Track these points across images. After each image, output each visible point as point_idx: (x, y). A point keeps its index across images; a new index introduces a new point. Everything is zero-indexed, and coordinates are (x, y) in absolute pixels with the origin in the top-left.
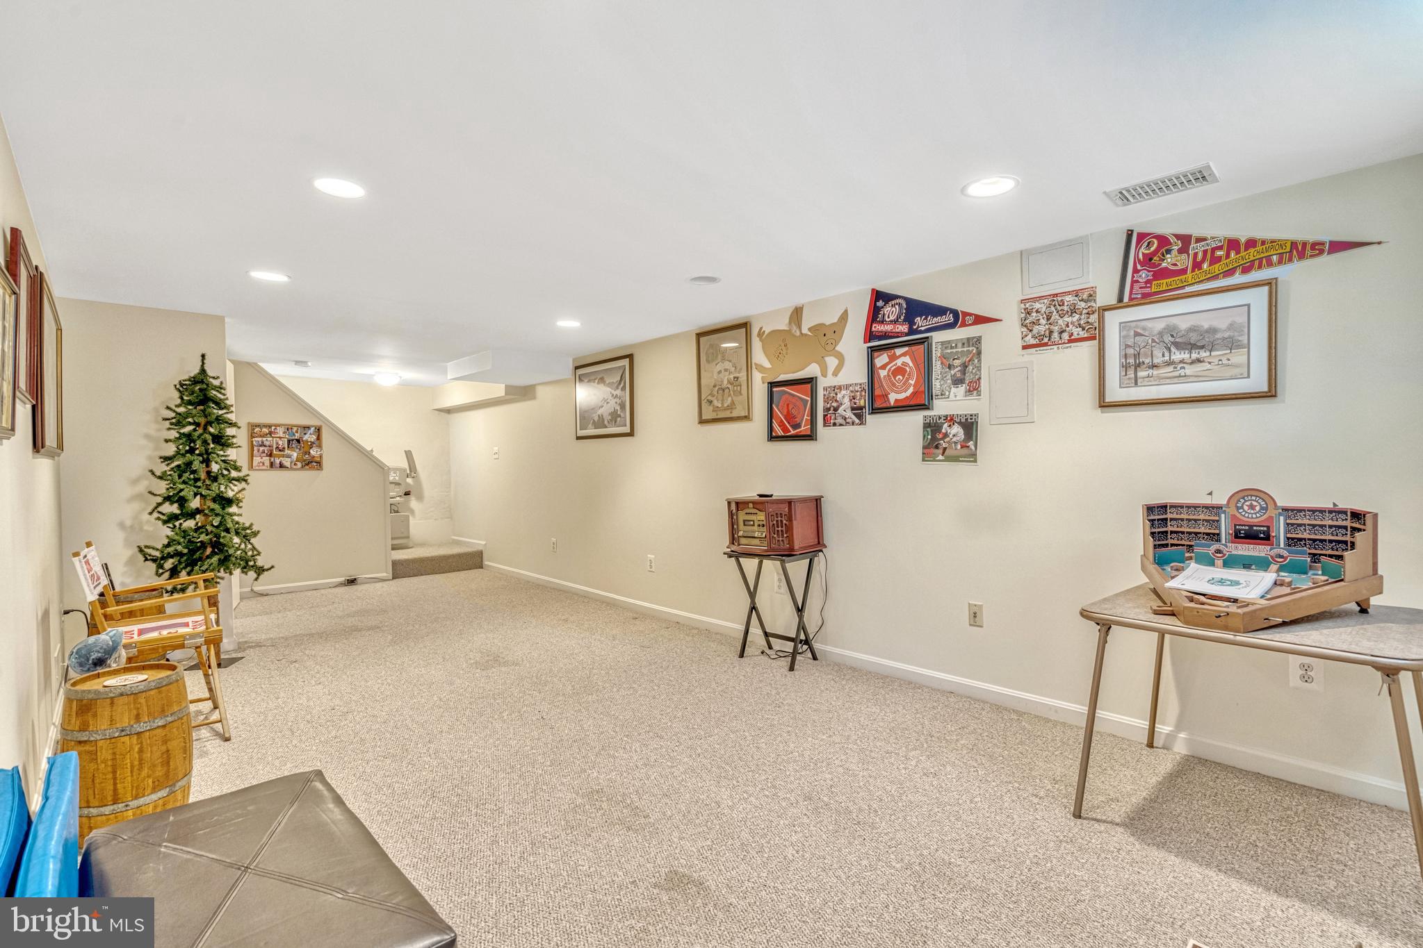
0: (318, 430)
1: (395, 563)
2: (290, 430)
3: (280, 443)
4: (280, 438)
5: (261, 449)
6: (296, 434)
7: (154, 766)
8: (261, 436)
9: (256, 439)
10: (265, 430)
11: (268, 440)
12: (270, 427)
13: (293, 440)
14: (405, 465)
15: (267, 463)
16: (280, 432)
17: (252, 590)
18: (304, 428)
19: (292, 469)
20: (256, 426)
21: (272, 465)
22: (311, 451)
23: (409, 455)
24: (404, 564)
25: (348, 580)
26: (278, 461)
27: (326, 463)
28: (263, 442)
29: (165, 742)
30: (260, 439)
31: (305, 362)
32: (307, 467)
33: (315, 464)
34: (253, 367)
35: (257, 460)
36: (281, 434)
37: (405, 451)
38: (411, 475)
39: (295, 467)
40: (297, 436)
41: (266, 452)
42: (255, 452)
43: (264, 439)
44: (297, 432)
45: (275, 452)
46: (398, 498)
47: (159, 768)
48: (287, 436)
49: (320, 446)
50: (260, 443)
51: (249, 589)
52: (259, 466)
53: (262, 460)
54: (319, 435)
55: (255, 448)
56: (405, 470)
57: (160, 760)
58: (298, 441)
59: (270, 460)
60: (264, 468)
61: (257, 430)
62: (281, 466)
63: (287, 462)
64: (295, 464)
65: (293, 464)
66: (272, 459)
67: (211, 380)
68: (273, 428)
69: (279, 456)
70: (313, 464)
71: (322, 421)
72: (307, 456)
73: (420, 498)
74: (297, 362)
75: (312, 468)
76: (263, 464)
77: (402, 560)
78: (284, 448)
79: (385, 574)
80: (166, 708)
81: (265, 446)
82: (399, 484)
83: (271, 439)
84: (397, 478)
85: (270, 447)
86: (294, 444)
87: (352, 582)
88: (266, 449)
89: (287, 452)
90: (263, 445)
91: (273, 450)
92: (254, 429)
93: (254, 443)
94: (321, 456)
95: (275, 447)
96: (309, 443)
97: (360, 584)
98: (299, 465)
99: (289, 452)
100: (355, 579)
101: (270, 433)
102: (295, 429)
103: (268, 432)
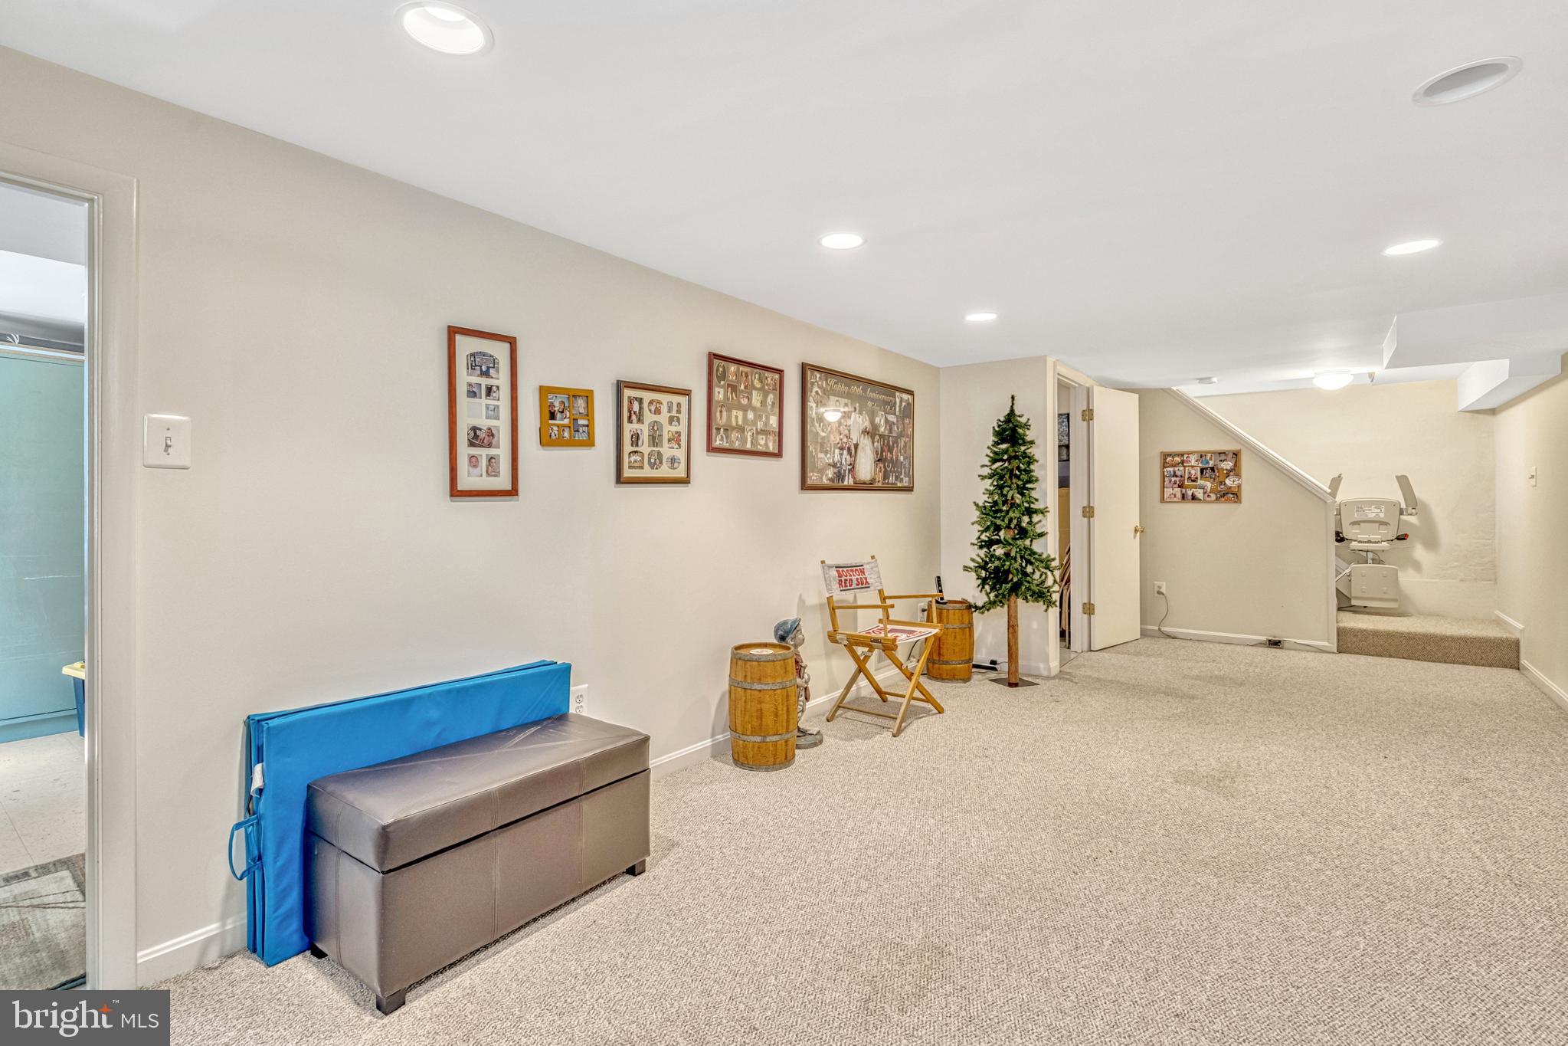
0: (1236, 454)
1: (1341, 633)
2: (1204, 457)
3: (1193, 472)
4: (1193, 467)
5: (1173, 479)
6: (1210, 462)
7: (752, 716)
8: (1173, 466)
9: (1168, 469)
10: (1178, 459)
11: (1179, 470)
12: (1182, 455)
13: (1207, 468)
14: (1398, 497)
15: (1179, 495)
16: (1193, 459)
17: (1159, 629)
18: (1220, 453)
19: (1205, 501)
20: (1168, 455)
21: (1183, 497)
22: (1227, 482)
23: (1403, 482)
24: (1359, 635)
25: (1270, 641)
26: (1190, 493)
27: (1245, 494)
28: (1175, 473)
29: (760, 702)
30: (1171, 469)
31: (1209, 378)
32: (1223, 499)
33: (1232, 496)
34: (1168, 393)
35: (1168, 491)
36: (1193, 463)
37: (1397, 477)
38: (1407, 512)
39: (1208, 499)
40: (1211, 464)
41: (1178, 483)
42: (1167, 483)
43: (1176, 469)
44: (1211, 459)
45: (1186, 483)
46: (1385, 544)
47: (755, 720)
48: (1200, 465)
49: (1238, 475)
50: (1172, 473)
51: (1156, 628)
52: (1171, 498)
53: (1173, 492)
54: (1236, 462)
55: (1167, 479)
56: (1396, 504)
57: (755, 714)
58: (1212, 469)
59: (1181, 491)
60: (1175, 500)
61: (1169, 459)
62: (1194, 498)
63: (1199, 494)
64: (1208, 496)
65: (1206, 495)
66: (1184, 491)
67: (1018, 419)
68: (1186, 456)
69: (1191, 487)
70: (1231, 495)
71: (1240, 443)
72: (1222, 487)
73: (1432, 542)
74: (1201, 380)
75: (1229, 501)
76: (1175, 496)
77: (1355, 630)
78: (1197, 478)
79: (1326, 644)
80: (762, 678)
81: (1177, 476)
82: (1386, 524)
83: (1183, 468)
84: (1382, 515)
85: (1181, 477)
86: (1208, 473)
87: (1275, 644)
88: (1177, 479)
89: (1200, 482)
90: (1175, 475)
91: (1184, 480)
92: (1166, 459)
93: (1166, 473)
94: (1239, 486)
95: (1186, 477)
96: (1225, 472)
97: (1286, 649)
98: (1213, 497)
99: (1202, 482)
100: (1280, 642)
101: (1182, 462)
102: (1209, 455)
103: (1180, 461)
